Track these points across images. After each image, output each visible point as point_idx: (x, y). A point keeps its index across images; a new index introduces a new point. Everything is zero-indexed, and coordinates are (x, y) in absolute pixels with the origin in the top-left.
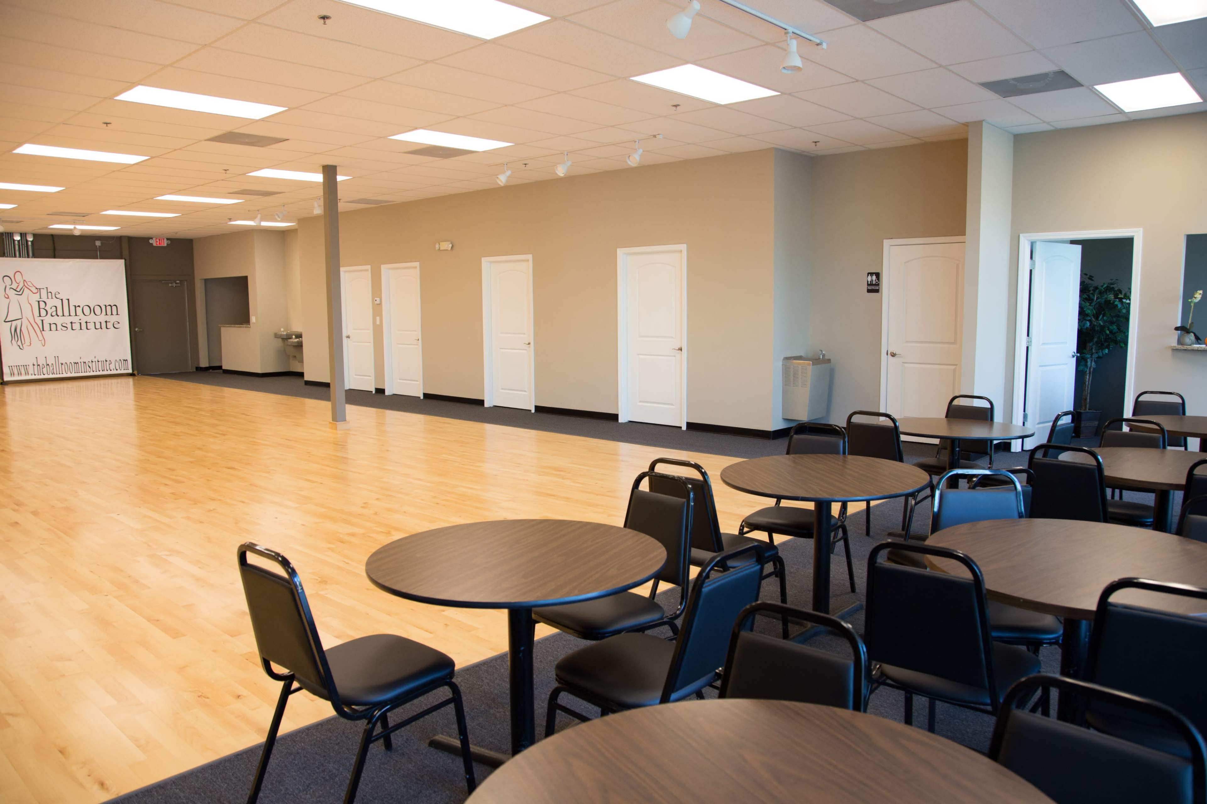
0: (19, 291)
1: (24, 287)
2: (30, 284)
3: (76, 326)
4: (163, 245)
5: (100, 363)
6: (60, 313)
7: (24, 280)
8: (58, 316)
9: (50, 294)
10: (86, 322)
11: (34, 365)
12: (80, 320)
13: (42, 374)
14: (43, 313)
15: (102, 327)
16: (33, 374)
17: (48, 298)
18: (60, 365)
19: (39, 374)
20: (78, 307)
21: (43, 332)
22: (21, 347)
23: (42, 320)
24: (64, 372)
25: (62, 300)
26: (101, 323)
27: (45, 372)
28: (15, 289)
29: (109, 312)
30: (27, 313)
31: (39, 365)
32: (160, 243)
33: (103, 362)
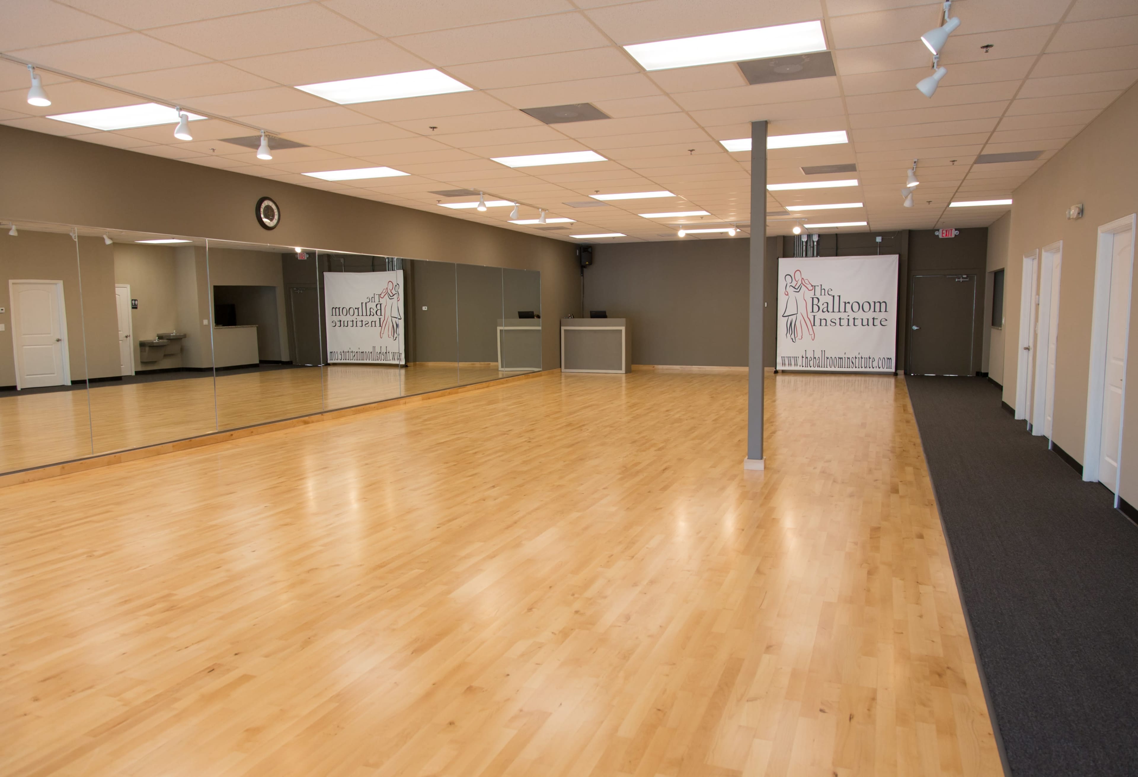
0: (797, 288)
1: (802, 284)
2: (807, 282)
3: (844, 322)
4: (950, 237)
5: (863, 360)
6: (830, 309)
7: (803, 278)
8: (828, 312)
9: (823, 291)
10: (854, 319)
11: (803, 357)
12: (848, 316)
13: (809, 366)
14: (816, 308)
15: (869, 324)
16: (801, 366)
17: (821, 295)
18: (826, 358)
19: (806, 366)
20: (848, 304)
21: (813, 327)
22: (794, 340)
23: (814, 316)
24: (828, 366)
25: (834, 296)
26: (868, 319)
27: (812, 364)
28: (794, 286)
29: (877, 309)
30: (802, 309)
31: (807, 358)
32: (946, 235)
33: (866, 359)
